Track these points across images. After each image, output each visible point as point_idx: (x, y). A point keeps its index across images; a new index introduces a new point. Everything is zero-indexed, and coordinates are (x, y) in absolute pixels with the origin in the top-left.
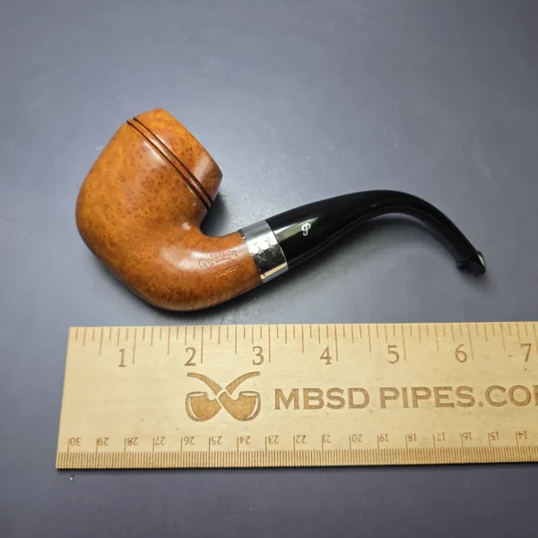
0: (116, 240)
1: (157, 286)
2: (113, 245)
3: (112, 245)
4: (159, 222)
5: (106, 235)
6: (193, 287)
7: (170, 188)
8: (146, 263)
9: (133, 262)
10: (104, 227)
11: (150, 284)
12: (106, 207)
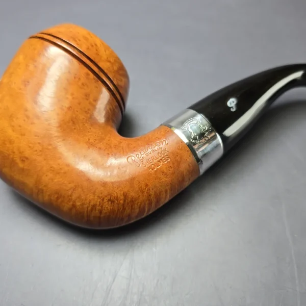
0: (27, 153)
1: (83, 197)
2: (24, 159)
3: (23, 161)
4: (74, 123)
5: (15, 150)
6: (126, 190)
7: (80, 84)
8: (65, 173)
9: (50, 175)
10: (11, 142)
11: (74, 197)
12: (11, 117)
